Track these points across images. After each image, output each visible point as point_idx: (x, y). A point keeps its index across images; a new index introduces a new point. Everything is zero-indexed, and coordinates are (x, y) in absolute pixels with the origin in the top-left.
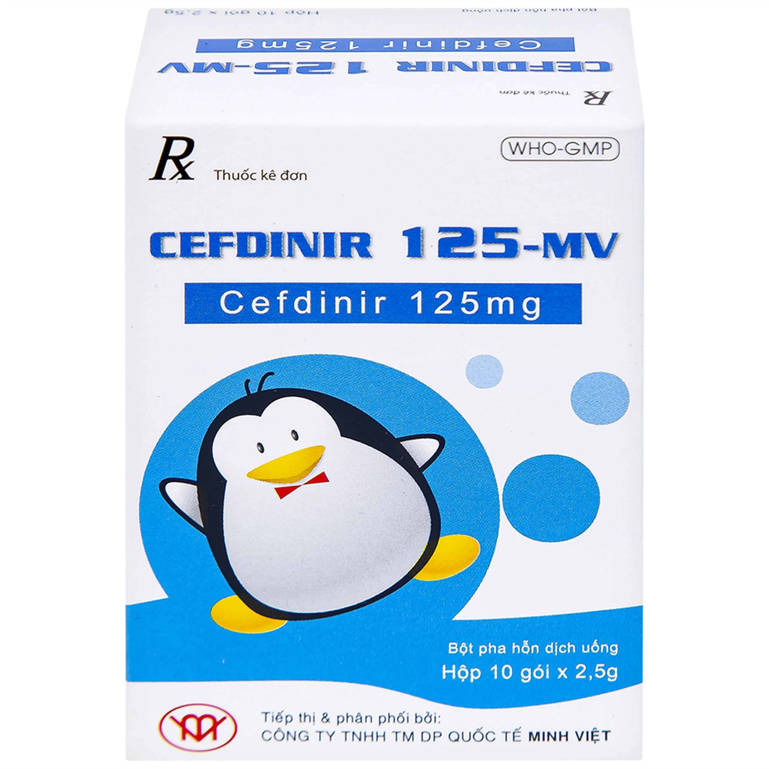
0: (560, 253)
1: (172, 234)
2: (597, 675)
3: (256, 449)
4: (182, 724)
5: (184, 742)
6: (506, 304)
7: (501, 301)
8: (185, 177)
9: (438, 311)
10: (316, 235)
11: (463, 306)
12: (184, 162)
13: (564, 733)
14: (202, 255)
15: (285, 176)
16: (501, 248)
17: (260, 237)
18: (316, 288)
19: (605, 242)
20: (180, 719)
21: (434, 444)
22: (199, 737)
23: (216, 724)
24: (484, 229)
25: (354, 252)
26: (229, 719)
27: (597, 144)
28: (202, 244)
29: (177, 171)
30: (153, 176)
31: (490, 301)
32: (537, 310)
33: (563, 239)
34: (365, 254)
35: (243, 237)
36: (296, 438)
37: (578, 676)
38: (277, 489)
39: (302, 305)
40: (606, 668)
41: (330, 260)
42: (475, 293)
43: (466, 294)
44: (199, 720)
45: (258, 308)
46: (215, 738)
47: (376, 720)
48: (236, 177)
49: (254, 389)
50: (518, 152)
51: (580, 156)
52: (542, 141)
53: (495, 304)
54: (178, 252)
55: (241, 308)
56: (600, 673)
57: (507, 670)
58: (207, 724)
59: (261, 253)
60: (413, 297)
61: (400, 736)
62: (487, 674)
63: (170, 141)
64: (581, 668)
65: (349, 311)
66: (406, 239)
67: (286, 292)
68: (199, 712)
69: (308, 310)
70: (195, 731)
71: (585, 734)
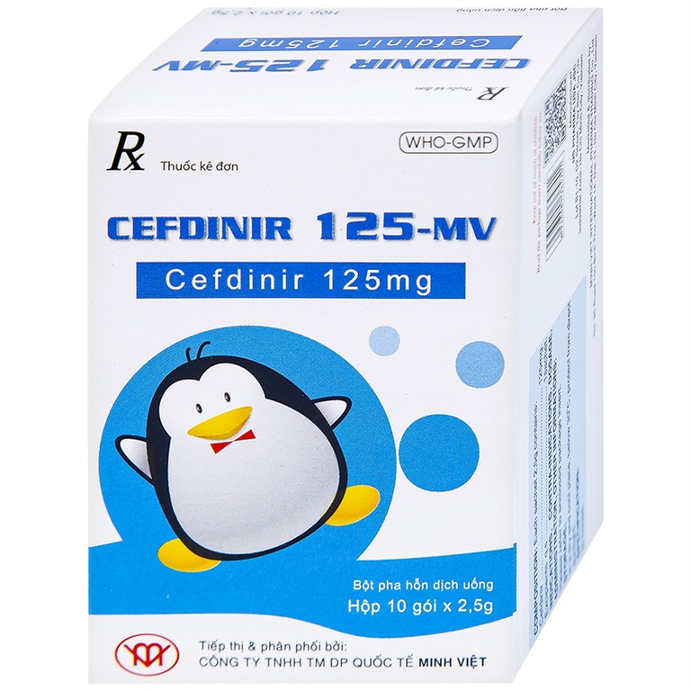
0: (448, 236)
1: (126, 219)
2: (475, 609)
3: (195, 409)
4: (134, 652)
5: (135, 667)
6: (403, 281)
7: (398, 279)
8: (137, 167)
9: (346, 287)
10: (245, 219)
11: (367, 282)
12: (136, 154)
13: (448, 660)
14: (151, 238)
15: (219, 167)
16: (399, 231)
17: (199, 221)
18: (245, 267)
19: (485, 227)
20: (132, 647)
21: (342, 405)
22: (148, 663)
23: (162, 651)
24: (385, 214)
25: (277, 234)
26: (172, 647)
27: (479, 138)
28: (150, 228)
29: (130, 162)
30: (110, 167)
31: (390, 278)
32: (428, 287)
33: (450, 223)
34: (286, 236)
35: (185, 222)
36: (229, 400)
37: (460, 610)
38: (213, 446)
39: (234, 282)
40: (483, 603)
41: (258, 242)
42: (377, 271)
43: (369, 272)
44: (148, 648)
45: (197, 284)
46: (161, 664)
47: (293, 648)
48: (179, 168)
49: (193, 357)
50: (413, 145)
51: (465, 149)
52: (434, 136)
53: (394, 280)
54: (131, 236)
55: (183, 284)
56: (478, 607)
57: (401, 604)
58: (154, 652)
59: (199, 235)
60: (326, 275)
61: (313, 662)
62: (385, 607)
63: (124, 135)
64: (463, 603)
65: (273, 287)
66: (320, 223)
67: (220, 270)
68: (148, 640)
69: (239, 286)
70: (144, 658)
71: (465, 661)
